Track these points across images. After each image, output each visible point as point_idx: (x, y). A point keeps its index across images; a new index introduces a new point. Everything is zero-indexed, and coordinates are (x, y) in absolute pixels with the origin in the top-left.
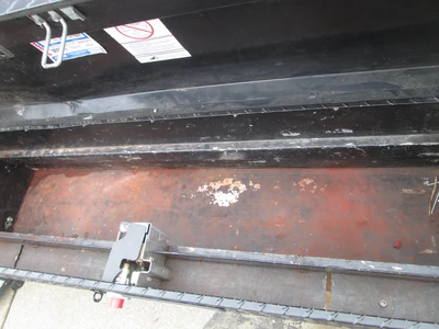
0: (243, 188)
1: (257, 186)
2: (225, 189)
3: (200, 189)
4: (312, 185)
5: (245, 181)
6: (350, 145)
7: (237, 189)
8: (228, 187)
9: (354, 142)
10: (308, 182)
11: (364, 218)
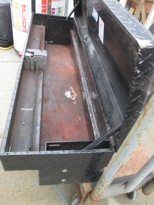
0: (74, 99)
1: (75, 103)
2: (72, 94)
3: (71, 87)
4: (78, 120)
5: (76, 99)
6: (91, 115)
7: (73, 97)
8: (73, 95)
9: (92, 116)
10: (80, 119)
11: (66, 138)
